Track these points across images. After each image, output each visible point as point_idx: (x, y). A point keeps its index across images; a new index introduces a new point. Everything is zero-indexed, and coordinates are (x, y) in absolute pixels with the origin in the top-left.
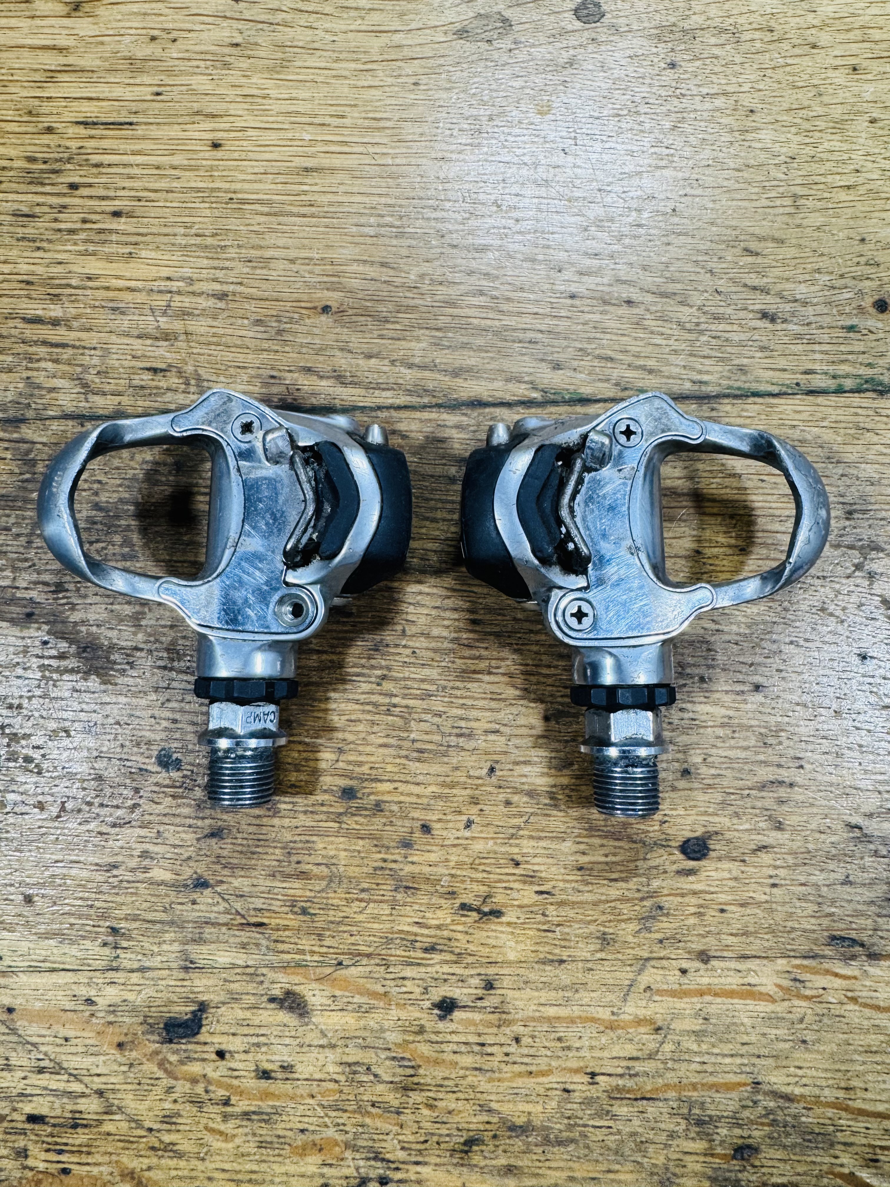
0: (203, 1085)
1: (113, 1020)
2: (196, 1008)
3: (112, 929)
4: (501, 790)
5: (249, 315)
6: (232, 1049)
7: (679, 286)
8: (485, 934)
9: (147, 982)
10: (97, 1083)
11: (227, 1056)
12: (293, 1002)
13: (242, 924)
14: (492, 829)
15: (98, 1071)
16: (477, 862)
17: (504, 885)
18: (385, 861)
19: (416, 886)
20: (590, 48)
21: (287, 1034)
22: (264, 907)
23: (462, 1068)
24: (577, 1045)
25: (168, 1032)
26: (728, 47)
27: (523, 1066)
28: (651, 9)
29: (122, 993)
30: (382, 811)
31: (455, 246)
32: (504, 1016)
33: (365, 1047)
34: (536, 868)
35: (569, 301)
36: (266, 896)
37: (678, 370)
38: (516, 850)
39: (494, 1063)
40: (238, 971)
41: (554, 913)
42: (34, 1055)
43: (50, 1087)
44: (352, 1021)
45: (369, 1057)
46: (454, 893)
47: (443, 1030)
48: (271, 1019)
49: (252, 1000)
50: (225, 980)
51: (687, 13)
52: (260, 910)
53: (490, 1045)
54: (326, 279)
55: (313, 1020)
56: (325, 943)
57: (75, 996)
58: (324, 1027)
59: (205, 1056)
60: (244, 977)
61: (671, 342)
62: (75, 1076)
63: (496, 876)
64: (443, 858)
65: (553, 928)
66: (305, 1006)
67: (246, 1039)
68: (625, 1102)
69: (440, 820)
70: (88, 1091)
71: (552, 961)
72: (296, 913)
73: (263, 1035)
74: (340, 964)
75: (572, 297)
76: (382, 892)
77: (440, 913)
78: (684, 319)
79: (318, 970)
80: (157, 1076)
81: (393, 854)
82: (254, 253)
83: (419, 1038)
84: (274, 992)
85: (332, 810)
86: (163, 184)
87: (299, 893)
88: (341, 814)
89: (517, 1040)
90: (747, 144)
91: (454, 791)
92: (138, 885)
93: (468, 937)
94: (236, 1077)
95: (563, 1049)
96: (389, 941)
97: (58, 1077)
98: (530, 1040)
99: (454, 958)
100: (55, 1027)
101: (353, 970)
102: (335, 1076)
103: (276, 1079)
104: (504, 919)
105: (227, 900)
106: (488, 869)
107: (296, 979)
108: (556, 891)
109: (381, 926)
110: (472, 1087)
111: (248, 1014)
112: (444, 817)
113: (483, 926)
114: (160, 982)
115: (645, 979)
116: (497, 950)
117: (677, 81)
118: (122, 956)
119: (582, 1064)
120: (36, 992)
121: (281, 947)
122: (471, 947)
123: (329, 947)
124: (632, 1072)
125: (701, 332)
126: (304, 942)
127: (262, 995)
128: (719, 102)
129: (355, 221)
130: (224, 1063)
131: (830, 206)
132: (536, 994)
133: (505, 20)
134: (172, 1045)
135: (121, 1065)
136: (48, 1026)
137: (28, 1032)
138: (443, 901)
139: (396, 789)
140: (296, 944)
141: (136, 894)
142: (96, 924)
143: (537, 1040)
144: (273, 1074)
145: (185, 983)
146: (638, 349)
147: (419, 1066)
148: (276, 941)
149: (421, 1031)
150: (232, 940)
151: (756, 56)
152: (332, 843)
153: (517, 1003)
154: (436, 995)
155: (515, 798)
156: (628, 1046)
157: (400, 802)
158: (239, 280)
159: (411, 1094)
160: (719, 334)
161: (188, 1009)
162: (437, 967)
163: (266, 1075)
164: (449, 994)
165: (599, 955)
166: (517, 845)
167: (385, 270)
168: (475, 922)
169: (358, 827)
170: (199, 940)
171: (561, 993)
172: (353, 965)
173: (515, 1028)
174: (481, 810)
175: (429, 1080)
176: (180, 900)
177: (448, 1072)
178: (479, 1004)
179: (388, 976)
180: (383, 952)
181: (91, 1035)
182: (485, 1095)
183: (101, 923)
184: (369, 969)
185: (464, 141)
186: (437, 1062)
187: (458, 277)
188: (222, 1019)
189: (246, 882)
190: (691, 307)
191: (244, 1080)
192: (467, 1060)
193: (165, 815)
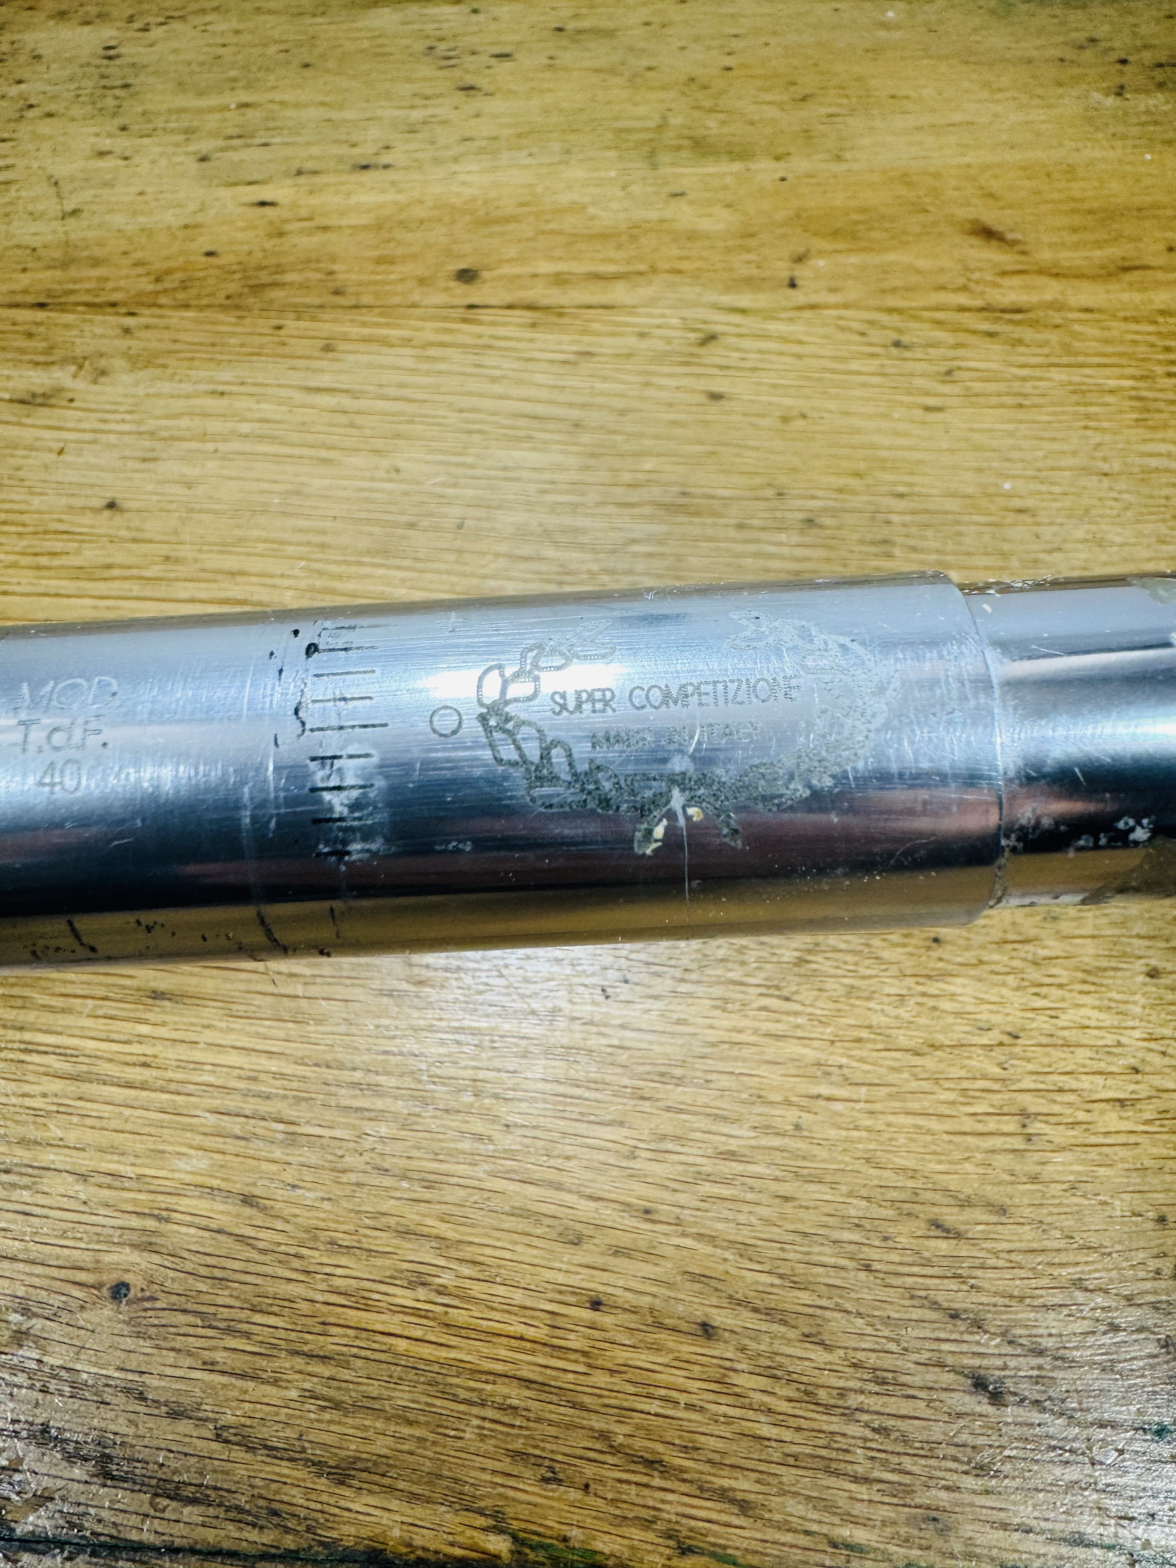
7: (805, 1297)
35: (587, 1315)
54: (135, 1222)
90: (931, 1002)
129: (216, 1103)
131: (1093, 1140)
167: (248, 1211)
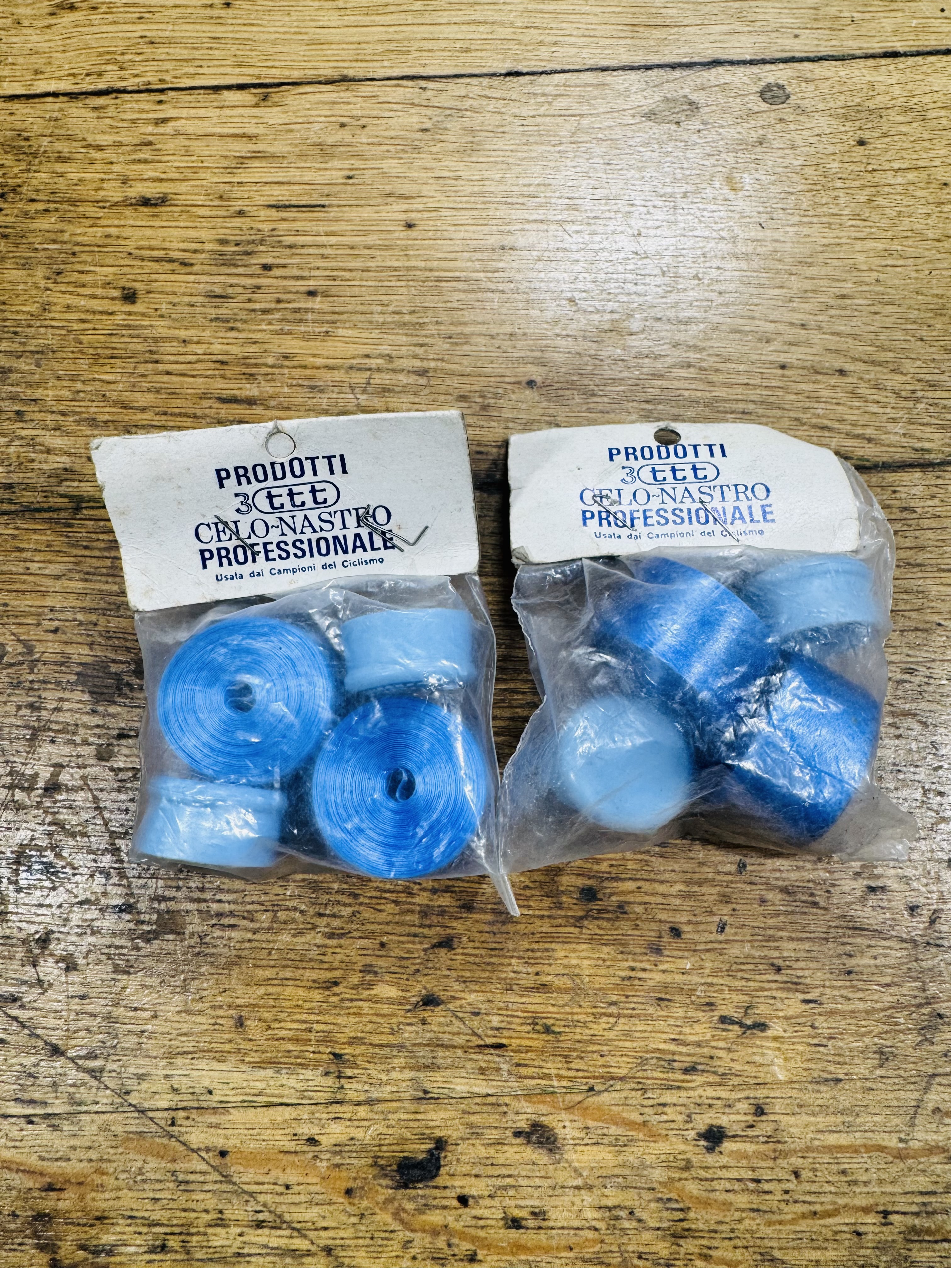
0: (444, 1238)
1: (340, 1162)
2: (432, 1146)
3: (334, 1054)
4: (754, 887)
5: (451, 391)
6: (475, 1194)
8: (750, 1051)
9: (377, 1117)
10: (324, 1239)
11: (471, 1202)
12: (542, 1136)
13: (479, 1046)
14: (748, 931)
15: (325, 1224)
16: (734, 967)
17: (766, 993)
18: (633, 969)
19: (668, 997)
20: (778, 127)
21: (538, 1174)
22: (503, 1025)
23: (737, 1210)
24: (864, 1178)
25: (402, 1175)
26: (915, 125)
27: (806, 1206)
28: (835, 91)
29: (348, 1130)
30: (625, 913)
31: (659, 319)
32: (780, 1146)
33: (626, 1187)
34: (800, 973)
36: (504, 1012)
37: (897, 438)
38: (776, 954)
39: (772, 1201)
40: (478, 1100)
41: (825, 1025)
42: (252, 1206)
43: (271, 1245)
44: (609, 1157)
45: (629, 1198)
46: (710, 1004)
47: (712, 1164)
48: (518, 1156)
49: (495, 1134)
50: (464, 1112)
51: (871, 93)
52: (498, 1029)
53: (767, 1181)
55: (565, 1156)
56: (573, 1066)
57: (295, 1135)
58: (577, 1164)
59: (445, 1202)
60: (485, 1108)
61: (888, 410)
62: (298, 1230)
63: (757, 985)
64: (697, 965)
65: (825, 1042)
66: (555, 1140)
67: (490, 1182)
68: (924, 1245)
69: (689, 922)
70: (313, 1248)
71: (827, 1080)
72: (538, 1032)
73: (510, 1176)
74: (591, 1089)
75: (783, 367)
76: (632, 1006)
77: (698, 1028)
78: (898, 387)
79: (568, 1097)
80: (392, 1228)
81: (641, 961)
82: (453, 329)
83: (685, 1175)
84: (519, 1125)
85: (570, 913)
86: (358, 264)
87: (540, 1008)
88: (581, 918)
89: (796, 1174)
91: (704, 889)
92: (360, 1003)
93: (731, 1055)
94: (483, 1227)
95: (849, 1183)
96: (644, 1061)
97: (279, 1232)
98: (811, 1174)
99: (717, 1079)
100: (273, 1173)
101: (605, 1098)
102: (594, 1223)
103: (528, 1228)
104: (769, 1033)
105: (461, 1019)
106: (746, 976)
107: (544, 1109)
108: (824, 999)
109: (635, 1045)
110: (751, 1232)
111: (492, 1151)
112: (694, 919)
113: (747, 1041)
114: (390, 1116)
115: (933, 1098)
116: (765, 1069)
117: (868, 156)
118: (346, 1086)
119: (871, 1201)
120: (251, 1132)
121: (524, 1071)
122: (737, 1067)
123: (578, 1070)
124: (929, 1209)
125: (918, 400)
126: (549, 1065)
127: (506, 1128)
128: (911, 176)
130: (467, 1210)
132: (812, 1119)
133: (691, 103)
134: (408, 1191)
135: (350, 1216)
136: (266, 1170)
137: (244, 1179)
138: (701, 1014)
139: (639, 888)
140: (540, 1067)
141: (359, 1014)
142: (317, 1050)
143: (819, 1174)
144: (524, 1223)
145: (419, 1117)
146: (855, 418)
147: (689, 1208)
148: (518, 1065)
149: (688, 1166)
150: (469, 1065)
151: (944, 133)
152: (574, 951)
153: (792, 1130)
154: (703, 1122)
155: (770, 896)
156: (921, 1179)
157: (645, 903)
158: (440, 356)
159: (681, 1242)
160: (936, 401)
161: (423, 1147)
162: (700, 1091)
163: (515, 1223)
164: (716, 1122)
165: (879, 1072)
166: (777, 948)
168: (738, 1037)
169: (602, 932)
170: (432, 1067)
171: (840, 1119)
172: (606, 1090)
173: (793, 1160)
174: (734, 910)
175: (701, 1226)
176: (409, 1021)
177: (722, 1214)
178: (750, 1132)
179: (646, 1102)
180: (640, 1074)
181: (315, 1180)
182: (766, 1241)
183: (322, 1049)
184: (624, 1094)
185: (660, 218)
186: (707, 1204)
187: (665, 349)
188: (464, 1158)
189: (481, 997)
190: (906, 375)
191: (492, 1231)
192: (742, 1200)
193: (387, 923)
